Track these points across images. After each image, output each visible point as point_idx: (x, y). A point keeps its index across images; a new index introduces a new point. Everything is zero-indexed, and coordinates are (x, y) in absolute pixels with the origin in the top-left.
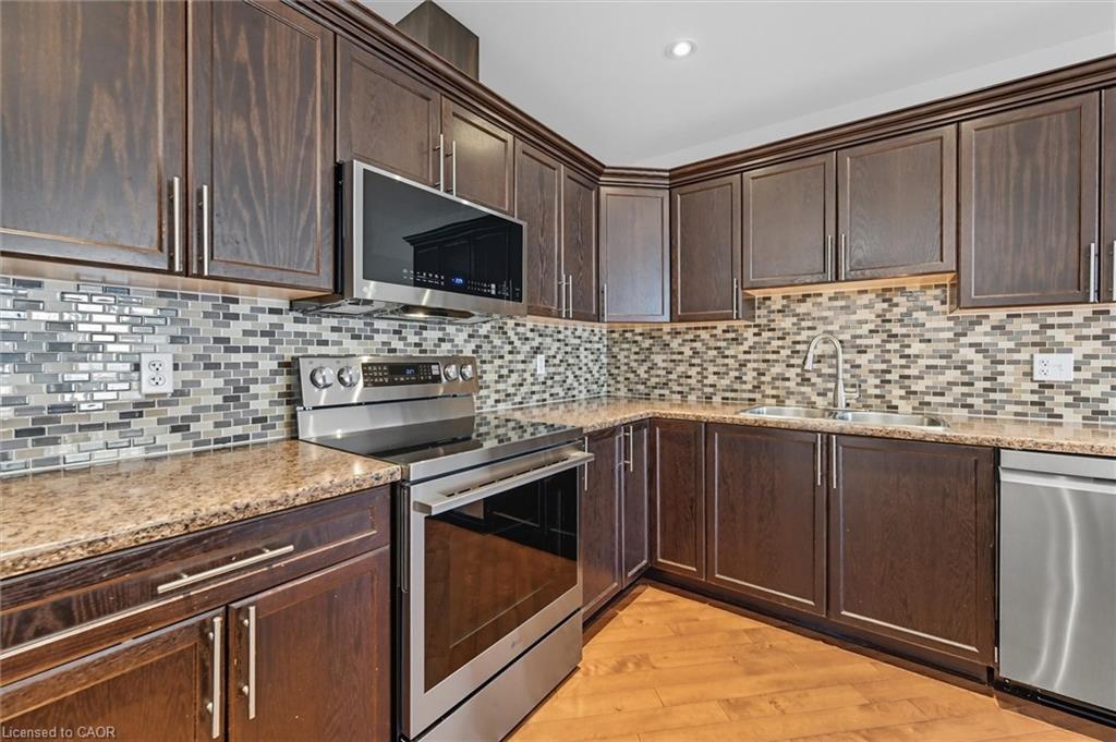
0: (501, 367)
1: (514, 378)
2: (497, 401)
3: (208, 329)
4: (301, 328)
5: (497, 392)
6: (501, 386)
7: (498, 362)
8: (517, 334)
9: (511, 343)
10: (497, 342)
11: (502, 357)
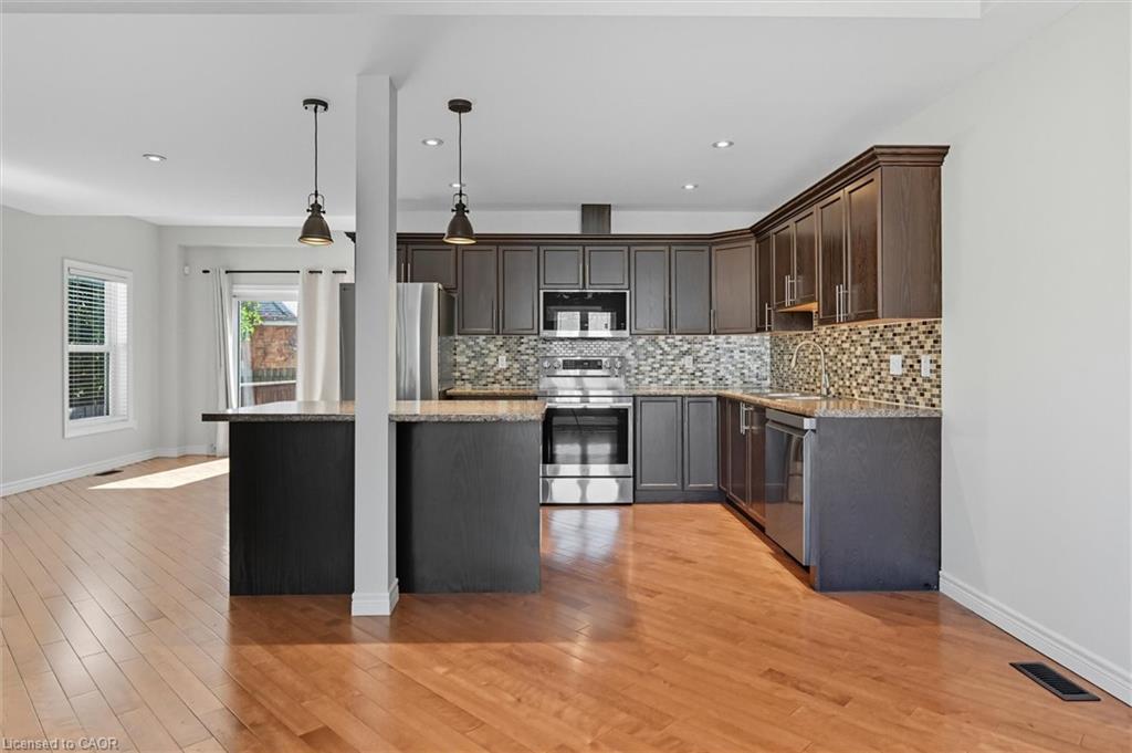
0: (654, 363)
1: (664, 369)
2: (650, 382)
3: (515, 347)
4: (544, 346)
5: (651, 377)
6: (654, 374)
7: (651, 360)
8: (667, 343)
9: (661, 349)
10: (651, 349)
11: (654, 357)
